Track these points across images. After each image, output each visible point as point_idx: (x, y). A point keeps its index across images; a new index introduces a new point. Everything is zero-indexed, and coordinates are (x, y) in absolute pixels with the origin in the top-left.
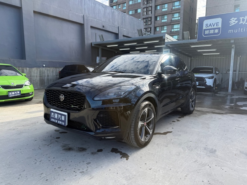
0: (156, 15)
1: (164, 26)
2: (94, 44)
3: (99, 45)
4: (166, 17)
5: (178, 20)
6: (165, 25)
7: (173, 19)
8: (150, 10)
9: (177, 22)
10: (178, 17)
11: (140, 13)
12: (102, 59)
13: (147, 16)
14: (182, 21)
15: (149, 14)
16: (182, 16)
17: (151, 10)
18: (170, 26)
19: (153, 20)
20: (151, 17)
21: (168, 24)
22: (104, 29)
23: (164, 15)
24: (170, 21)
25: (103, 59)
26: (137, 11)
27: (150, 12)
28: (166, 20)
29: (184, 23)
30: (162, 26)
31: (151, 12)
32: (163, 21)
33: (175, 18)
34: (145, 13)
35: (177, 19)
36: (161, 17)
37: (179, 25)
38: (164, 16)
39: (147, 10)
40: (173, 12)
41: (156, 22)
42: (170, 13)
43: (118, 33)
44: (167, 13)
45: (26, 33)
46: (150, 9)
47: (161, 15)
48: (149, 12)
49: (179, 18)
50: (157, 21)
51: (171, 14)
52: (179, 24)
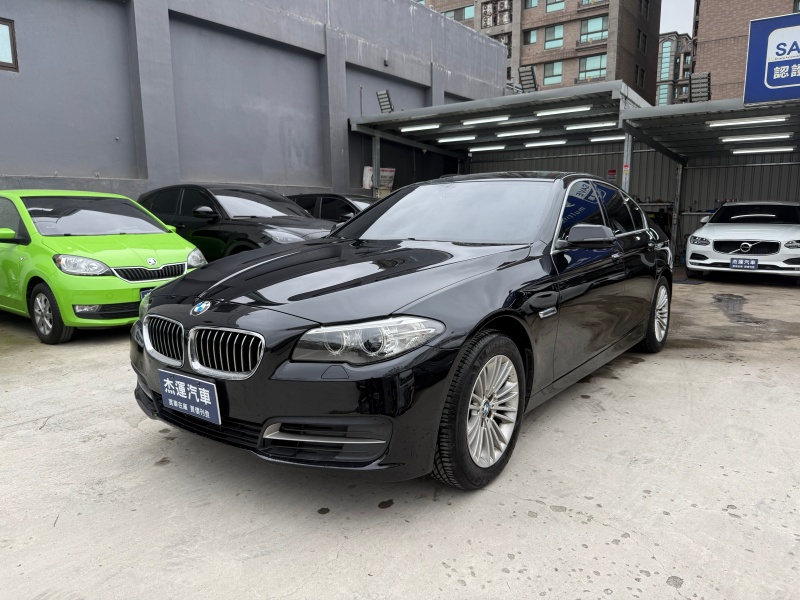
0: (527, 27)
1: (552, 62)
2: (359, 125)
3: (373, 126)
4: (559, 32)
5: (602, 40)
6: (557, 58)
7: (584, 38)
8: (505, 11)
9: (599, 50)
10: (602, 31)
11: (470, 22)
12: (382, 174)
13: (497, 30)
14: (616, 43)
15: (502, 23)
16: (615, 28)
17: (510, 10)
18: (573, 61)
19: (516, 41)
20: (509, 35)
21: (568, 56)
22: (386, 70)
23: (553, 26)
24: (575, 47)
25: (385, 174)
26: (463, 14)
27: (506, 15)
28: (560, 43)
29: (621, 50)
30: (545, 63)
31: (511, 17)
32: (549, 45)
33: (590, 36)
34: (490, 21)
35: (598, 36)
36: (542, 32)
37: (605, 57)
38: (551, 29)
39: (495, 8)
40: (585, 15)
41: (527, 51)
42: (575, 17)
43: (429, 84)
44: (564, 19)
45: (145, 89)
46: (506, 6)
47: (542, 27)
48: (501, 16)
49: (606, 34)
50: (528, 47)
51: (579, 24)
52: (605, 53)
